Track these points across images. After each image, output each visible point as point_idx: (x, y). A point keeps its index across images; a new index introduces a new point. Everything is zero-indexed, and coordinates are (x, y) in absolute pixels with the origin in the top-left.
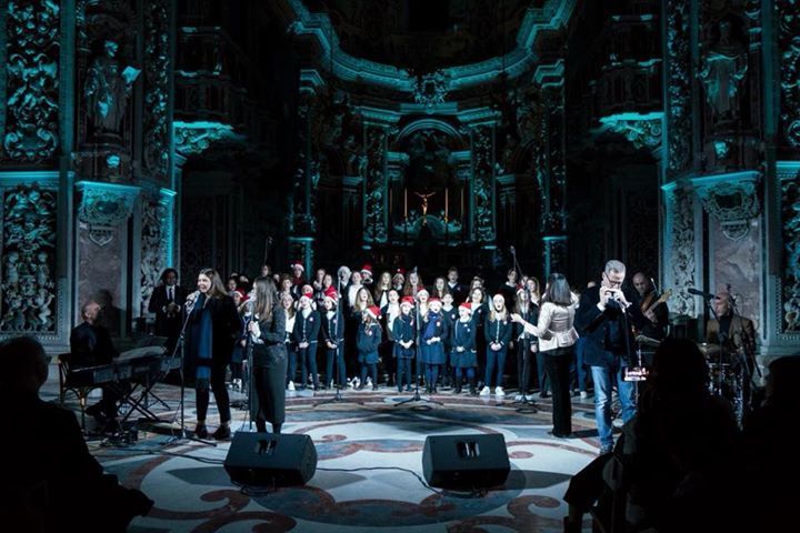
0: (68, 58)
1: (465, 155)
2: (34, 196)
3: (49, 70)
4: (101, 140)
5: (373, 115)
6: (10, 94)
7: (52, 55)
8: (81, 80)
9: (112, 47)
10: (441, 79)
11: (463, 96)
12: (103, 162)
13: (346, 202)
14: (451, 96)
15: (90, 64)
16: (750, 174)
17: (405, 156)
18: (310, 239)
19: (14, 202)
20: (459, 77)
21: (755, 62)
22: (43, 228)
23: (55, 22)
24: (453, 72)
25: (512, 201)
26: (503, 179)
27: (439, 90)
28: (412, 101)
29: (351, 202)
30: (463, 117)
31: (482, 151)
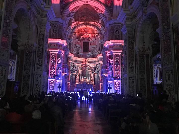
0: (56, 70)
1: (90, 70)
2: (53, 81)
3: (54, 71)
4: (58, 77)
5: (78, 65)
6: (51, 72)
7: (55, 69)
8: (57, 71)
9: (59, 68)
10: (87, 60)
11: (90, 62)
12: (59, 79)
13: (73, 77)
14: (89, 62)
15: (58, 70)
16: (112, 81)
17: (82, 70)
18: (69, 83)
19: (51, 82)
20: (90, 60)
21: (113, 72)
22: (53, 84)
23: (55, 66)
24: (89, 59)
25: (97, 77)
26: (95, 74)
27: (87, 61)
28: (83, 62)
29: (74, 77)
30: (90, 65)
31: (93, 70)
